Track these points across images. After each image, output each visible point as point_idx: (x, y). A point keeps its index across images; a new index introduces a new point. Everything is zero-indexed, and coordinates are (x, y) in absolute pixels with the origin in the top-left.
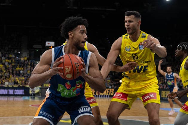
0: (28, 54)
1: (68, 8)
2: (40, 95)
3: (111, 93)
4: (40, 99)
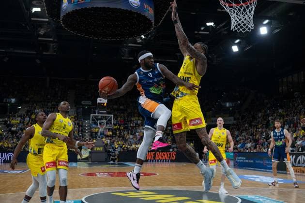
1: (123, 58)
2: (90, 160)
3: (173, 156)
4: (90, 165)
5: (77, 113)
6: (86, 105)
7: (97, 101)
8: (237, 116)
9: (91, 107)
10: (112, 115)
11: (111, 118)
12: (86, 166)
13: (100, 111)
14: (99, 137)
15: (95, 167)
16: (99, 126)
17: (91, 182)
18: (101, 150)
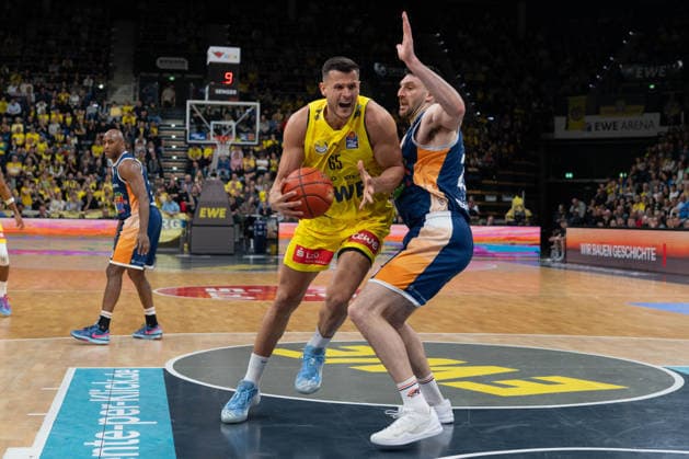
0: (137, 94)
2: (186, 249)
4: (186, 264)
5: (142, 98)
6: (172, 72)
7: (206, 56)
8: (673, 110)
9: (188, 76)
10: (258, 105)
11: (254, 112)
12: (174, 268)
13: (218, 91)
14: (214, 175)
15: (201, 270)
16: (213, 140)
17: (194, 316)
18: (222, 216)
